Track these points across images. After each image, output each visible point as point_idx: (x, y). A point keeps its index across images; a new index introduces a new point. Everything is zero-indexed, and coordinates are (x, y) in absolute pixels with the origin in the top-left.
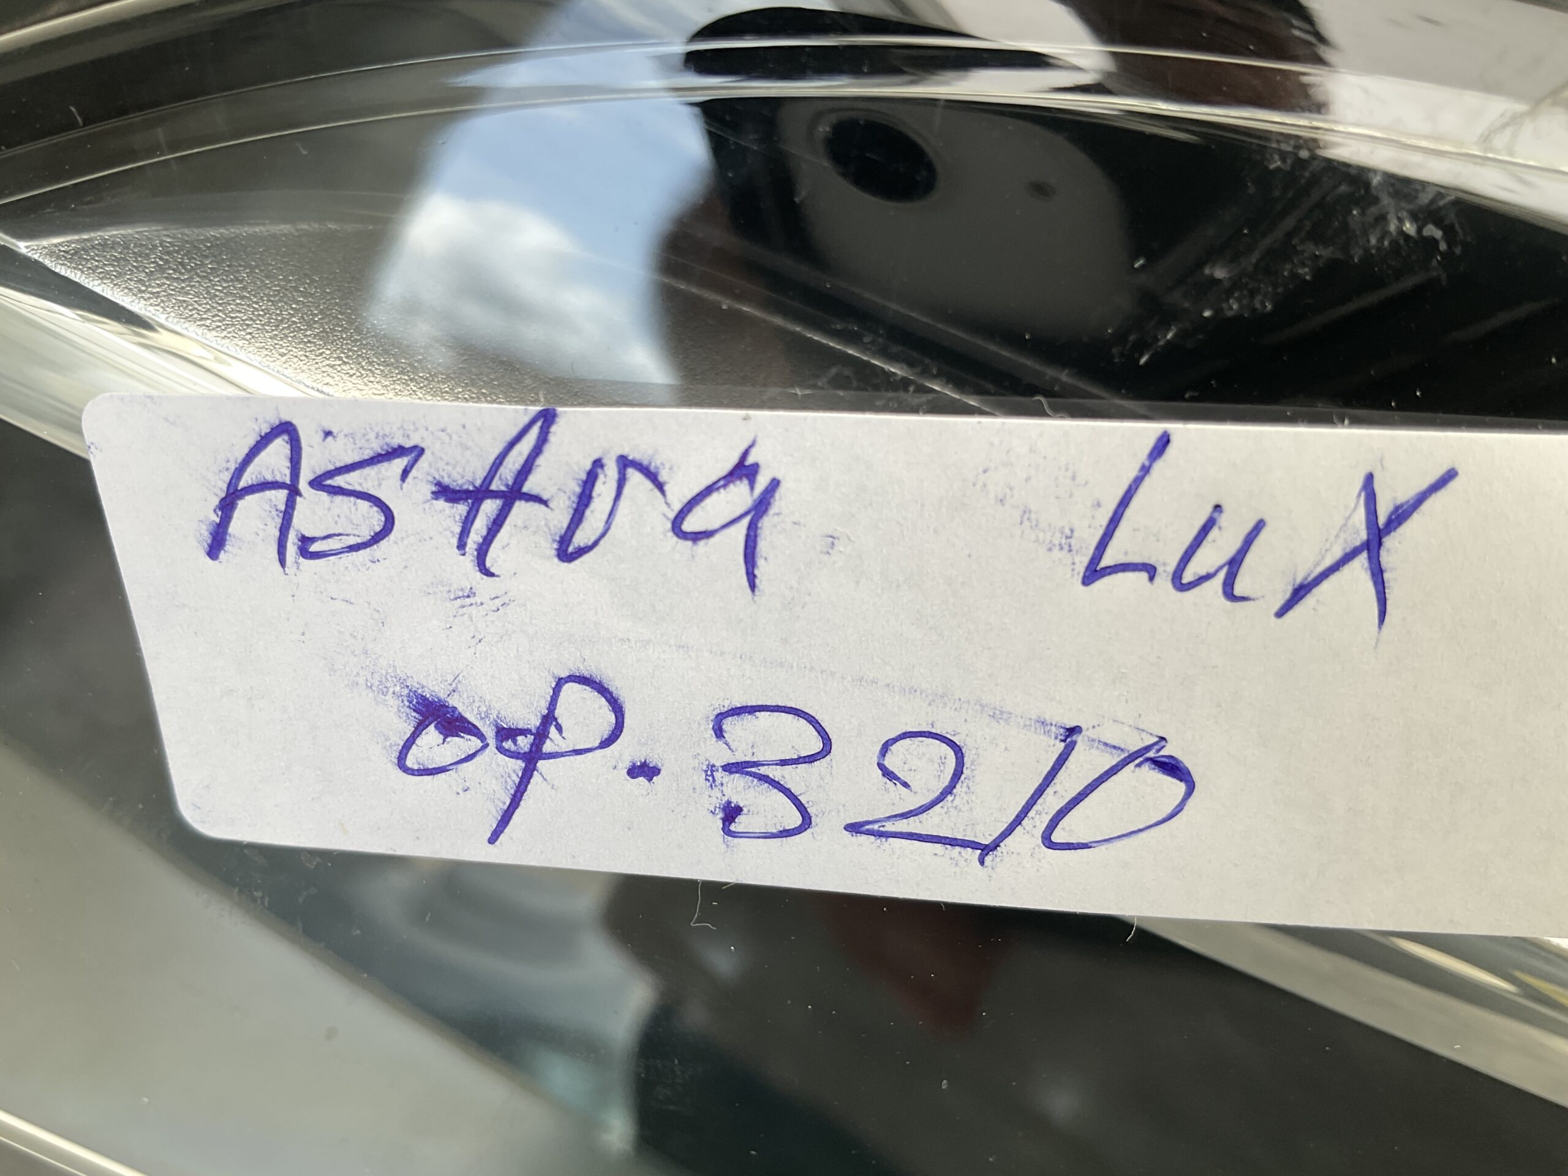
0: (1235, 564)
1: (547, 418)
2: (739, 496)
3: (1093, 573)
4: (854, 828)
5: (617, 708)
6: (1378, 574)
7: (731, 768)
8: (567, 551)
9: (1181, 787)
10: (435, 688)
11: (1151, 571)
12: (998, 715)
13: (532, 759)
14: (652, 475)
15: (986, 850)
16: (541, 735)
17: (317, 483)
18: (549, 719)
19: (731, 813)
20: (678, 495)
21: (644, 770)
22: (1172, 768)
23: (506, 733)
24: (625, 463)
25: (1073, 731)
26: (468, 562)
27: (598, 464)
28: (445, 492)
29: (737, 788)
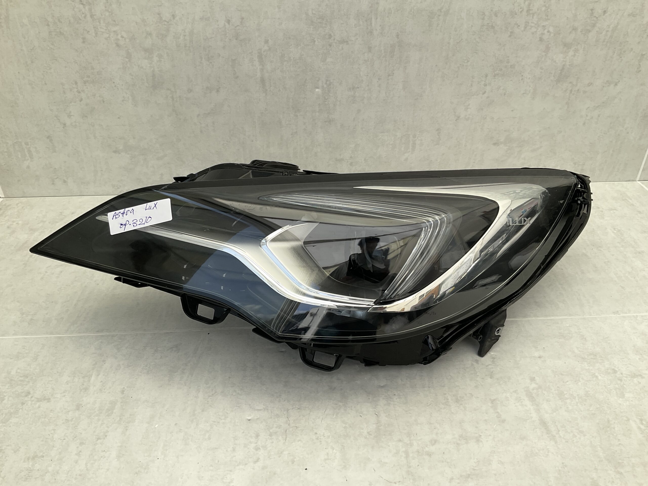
0: (151, 208)
1: (125, 209)
2: (133, 210)
3: (146, 210)
4: (139, 225)
5: (129, 222)
7: (134, 223)
8: (126, 215)
10: (121, 223)
11: (148, 209)
12: (143, 217)
13: (125, 226)
15: (144, 224)
16: (126, 224)
18: (126, 223)
19: (134, 225)
20: (130, 211)
21: (130, 225)
22: (150, 217)
23: (124, 224)
24: (128, 210)
25: (146, 217)
26: (122, 217)
27: (127, 211)
28: (122, 214)
29: (134, 224)
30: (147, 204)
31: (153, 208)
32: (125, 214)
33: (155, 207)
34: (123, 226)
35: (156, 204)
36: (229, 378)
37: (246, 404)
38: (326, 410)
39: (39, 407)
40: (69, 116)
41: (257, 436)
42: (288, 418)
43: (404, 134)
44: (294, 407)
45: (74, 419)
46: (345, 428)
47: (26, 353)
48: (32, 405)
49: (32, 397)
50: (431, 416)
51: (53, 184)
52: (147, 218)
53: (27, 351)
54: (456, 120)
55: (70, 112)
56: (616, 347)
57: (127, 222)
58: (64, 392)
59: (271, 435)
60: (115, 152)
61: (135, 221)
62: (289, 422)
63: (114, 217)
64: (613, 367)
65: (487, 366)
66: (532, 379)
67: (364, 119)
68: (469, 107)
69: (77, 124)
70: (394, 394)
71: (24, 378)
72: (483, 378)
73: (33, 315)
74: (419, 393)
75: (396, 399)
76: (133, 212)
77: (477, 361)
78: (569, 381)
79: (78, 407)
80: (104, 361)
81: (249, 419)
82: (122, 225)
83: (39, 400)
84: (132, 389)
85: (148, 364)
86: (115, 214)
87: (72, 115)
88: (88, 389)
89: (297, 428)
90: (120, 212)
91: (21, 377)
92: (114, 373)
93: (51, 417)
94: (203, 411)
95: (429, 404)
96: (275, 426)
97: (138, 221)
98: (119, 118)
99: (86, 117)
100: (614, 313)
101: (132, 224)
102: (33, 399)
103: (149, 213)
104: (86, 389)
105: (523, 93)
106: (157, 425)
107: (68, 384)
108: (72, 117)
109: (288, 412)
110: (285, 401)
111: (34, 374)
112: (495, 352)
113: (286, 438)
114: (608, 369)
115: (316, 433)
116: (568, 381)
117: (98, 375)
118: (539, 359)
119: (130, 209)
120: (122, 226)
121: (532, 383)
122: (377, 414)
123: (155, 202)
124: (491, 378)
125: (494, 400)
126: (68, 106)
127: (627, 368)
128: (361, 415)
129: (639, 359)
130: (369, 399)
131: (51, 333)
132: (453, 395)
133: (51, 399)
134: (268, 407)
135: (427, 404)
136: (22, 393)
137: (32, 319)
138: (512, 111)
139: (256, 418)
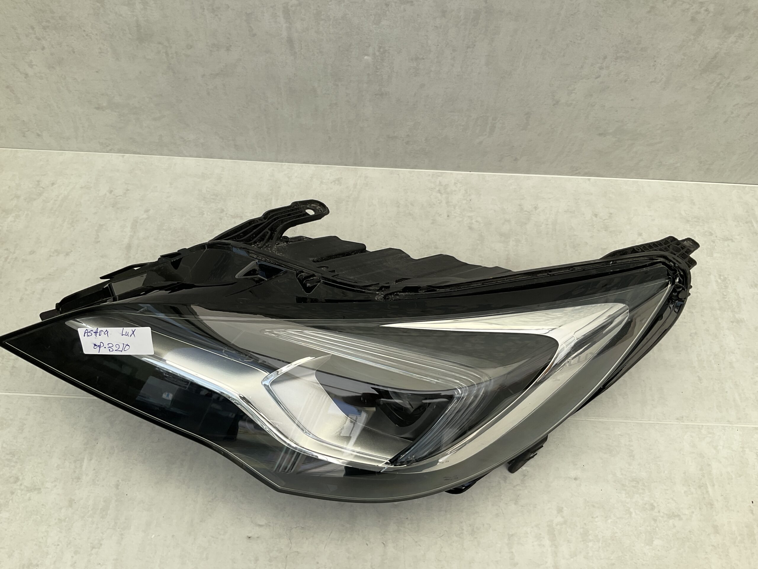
0: (128, 334)
1: (98, 328)
2: (106, 332)
3: (122, 335)
4: (115, 350)
5: (103, 344)
6: (134, 334)
8: (100, 335)
9: (129, 347)
10: (95, 343)
11: (124, 335)
12: (120, 343)
13: (100, 347)
14: (103, 331)
15: (122, 351)
17: (89, 332)
18: (100, 345)
19: (110, 350)
20: (104, 332)
21: (105, 348)
23: (99, 346)
24: (102, 331)
25: (124, 344)
26: (95, 336)
27: (100, 331)
28: (94, 332)
29: (110, 348)
30: (123, 329)
31: (131, 336)
32: (97, 333)
33: (133, 334)
34: (97, 347)
35: (134, 331)
36: (232, 478)
37: (247, 517)
38: (331, 533)
39: (30, 499)
40: (31, 65)
41: (257, 560)
42: (290, 539)
43: (481, 115)
44: (298, 526)
45: (67, 519)
46: (349, 558)
47: (11, 420)
48: (23, 496)
49: (21, 485)
50: (441, 551)
51: (24, 136)
52: (125, 346)
53: (11, 417)
54: (553, 105)
55: (31, 61)
56: (664, 472)
57: (102, 345)
58: (55, 481)
59: (270, 561)
60: (98, 108)
61: (110, 345)
62: (290, 545)
63: (86, 334)
64: (652, 501)
65: (514, 487)
66: (560, 510)
67: (429, 95)
68: (574, 91)
69: (43, 75)
70: (407, 517)
71: (12, 457)
72: (506, 504)
73: (14, 360)
74: (434, 519)
75: (408, 524)
76: (107, 334)
77: (505, 479)
78: (599, 517)
79: (71, 503)
80: (96, 439)
81: (249, 536)
82: (95, 345)
83: (29, 490)
84: (127, 483)
85: (144, 449)
86: (87, 331)
87: (34, 65)
88: (80, 479)
89: (298, 554)
90: (92, 330)
91: (8, 454)
92: (108, 458)
93: (43, 514)
94: (201, 521)
95: (441, 535)
96: (276, 549)
97: (114, 346)
98: (97, 72)
99: (53, 67)
100: (677, 419)
101: (107, 347)
102: (22, 487)
103: (126, 340)
104: (79, 478)
105: (652, 82)
106: (153, 536)
107: (58, 469)
108: (34, 67)
109: (290, 531)
110: (289, 515)
111: (22, 452)
112: (528, 467)
113: (286, 565)
114: (645, 504)
115: (318, 563)
116: (597, 517)
117: (91, 460)
118: (574, 481)
119: (104, 329)
120: (95, 347)
121: (557, 516)
122: (384, 543)
123: (133, 329)
124: (515, 504)
125: (512, 535)
126: (26, 54)
127: (668, 505)
128: (368, 543)
129: (685, 492)
130: (379, 521)
131: (36, 392)
132: (470, 524)
133: (42, 489)
134: (270, 523)
135: (440, 534)
136: (11, 477)
137: (13, 367)
138: (632, 100)
139: (256, 536)
